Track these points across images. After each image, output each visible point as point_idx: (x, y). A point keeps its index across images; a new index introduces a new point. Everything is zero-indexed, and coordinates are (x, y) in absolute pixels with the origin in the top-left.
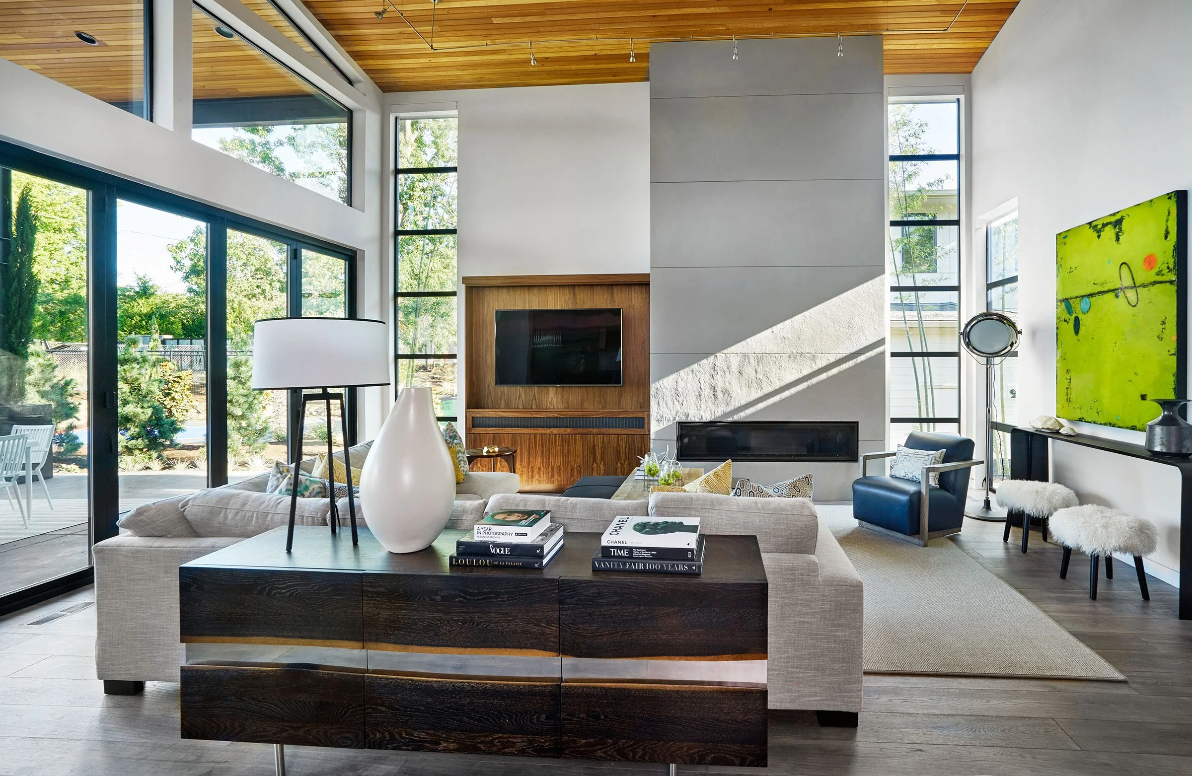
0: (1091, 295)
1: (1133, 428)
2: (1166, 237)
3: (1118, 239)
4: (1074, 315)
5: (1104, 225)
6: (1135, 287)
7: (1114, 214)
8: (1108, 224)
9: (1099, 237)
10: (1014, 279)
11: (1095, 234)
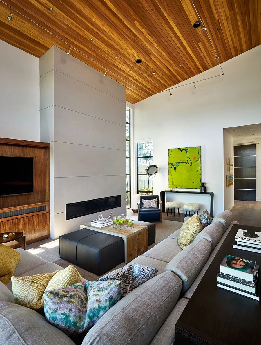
0: (179, 163)
1: (191, 188)
2: (198, 154)
3: (186, 153)
4: (174, 167)
5: (183, 150)
6: (191, 162)
7: (185, 148)
8: (184, 150)
9: (181, 152)
10: (152, 157)
11: (180, 151)
